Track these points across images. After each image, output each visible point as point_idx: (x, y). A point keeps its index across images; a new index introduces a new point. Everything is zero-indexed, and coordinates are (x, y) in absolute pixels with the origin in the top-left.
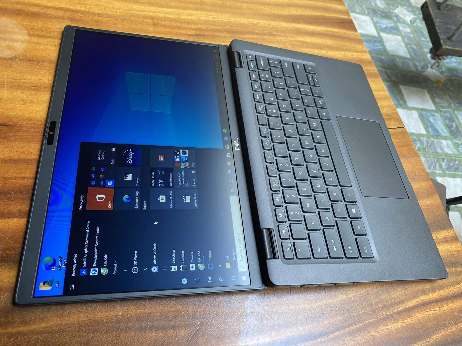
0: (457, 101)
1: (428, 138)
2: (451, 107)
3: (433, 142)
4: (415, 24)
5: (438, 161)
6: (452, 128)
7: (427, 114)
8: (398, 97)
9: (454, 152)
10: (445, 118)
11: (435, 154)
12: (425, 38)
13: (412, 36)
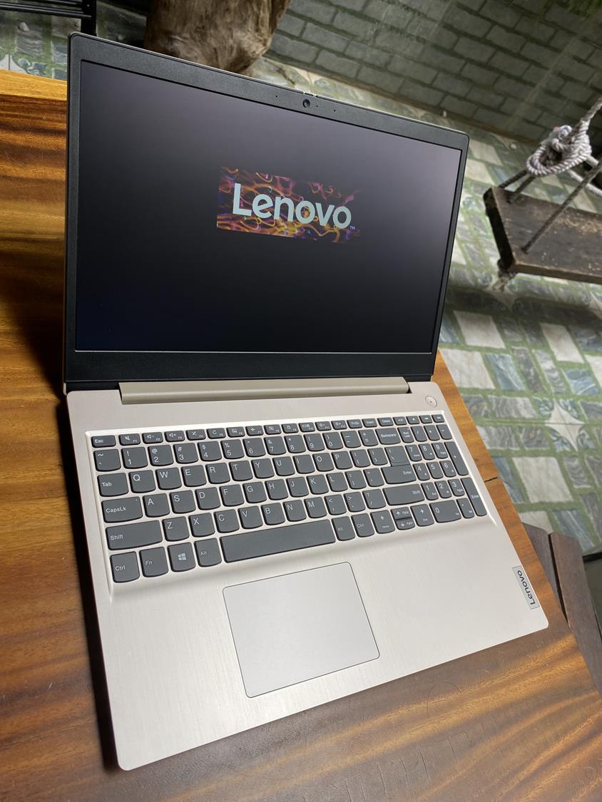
0: (534, 333)
1: (498, 395)
2: (527, 343)
3: (505, 401)
4: (470, 208)
5: (513, 431)
6: (530, 378)
7: (494, 356)
8: (453, 331)
9: (533, 415)
10: (519, 361)
11: (508, 420)
12: (485, 231)
13: (466, 227)
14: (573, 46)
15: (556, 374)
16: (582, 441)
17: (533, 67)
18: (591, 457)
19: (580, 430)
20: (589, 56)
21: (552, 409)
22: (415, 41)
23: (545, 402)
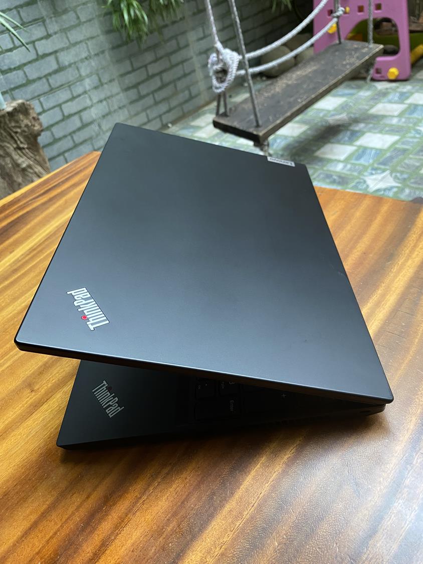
14: (192, 36)
15: (349, 166)
16: (398, 179)
17: (185, 64)
18: (412, 181)
19: (391, 175)
20: (204, 32)
21: (365, 182)
22: (121, 111)
23: (358, 183)
